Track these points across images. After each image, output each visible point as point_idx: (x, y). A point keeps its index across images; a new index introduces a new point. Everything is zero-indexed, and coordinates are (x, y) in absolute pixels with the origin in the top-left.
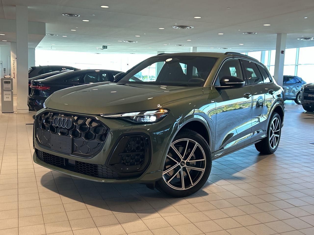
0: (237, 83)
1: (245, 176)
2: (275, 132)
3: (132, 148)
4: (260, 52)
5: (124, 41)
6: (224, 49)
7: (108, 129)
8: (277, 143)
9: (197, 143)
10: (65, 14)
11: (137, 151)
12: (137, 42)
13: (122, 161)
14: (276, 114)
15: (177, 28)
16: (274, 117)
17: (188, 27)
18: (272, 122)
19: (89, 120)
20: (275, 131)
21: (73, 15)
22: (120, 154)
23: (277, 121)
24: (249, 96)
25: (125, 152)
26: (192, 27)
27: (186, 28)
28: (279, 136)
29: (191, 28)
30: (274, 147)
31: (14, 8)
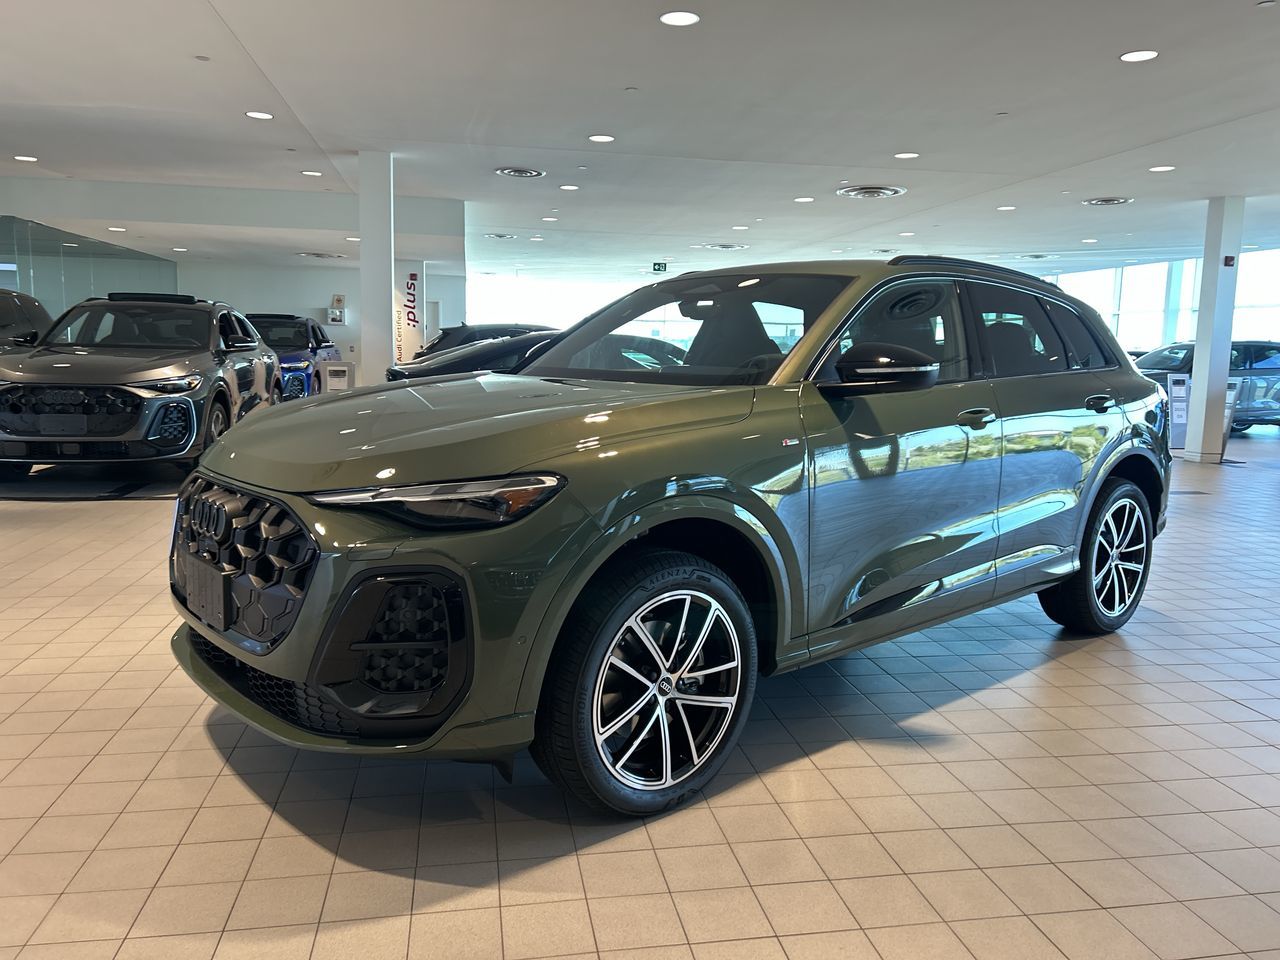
0: (914, 369)
1: (951, 729)
2: (1120, 553)
3: (402, 625)
4: (1165, 265)
5: (709, 247)
6: (1035, 260)
7: (316, 548)
8: (1132, 596)
9: (715, 604)
10: (503, 170)
11: (418, 636)
12: (746, 247)
13: (367, 673)
14: (1127, 487)
15: (853, 193)
16: (1116, 495)
17: (887, 189)
18: (1108, 517)
20: (1124, 551)
21: (526, 172)
22: (353, 647)
23: (1132, 512)
24: (985, 419)
25: (375, 638)
26: (902, 192)
27: (884, 193)
28: (1142, 567)
29: (896, 192)
30: (1118, 610)
31: (354, 160)
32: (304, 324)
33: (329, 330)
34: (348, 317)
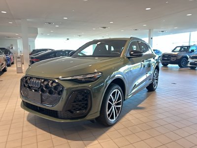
0: (139, 54)
2: (155, 79)
3: (79, 99)
7: (63, 88)
8: (157, 85)
9: (119, 91)
11: (82, 101)
15: (102, 28)
16: (155, 71)
19: (51, 82)
21: (50, 23)
22: (71, 104)
24: (144, 61)
25: (75, 102)
28: (157, 81)
29: (108, 28)
31: (20, 21)
32: (7, 49)
33: (11, 50)
34: (14, 48)
